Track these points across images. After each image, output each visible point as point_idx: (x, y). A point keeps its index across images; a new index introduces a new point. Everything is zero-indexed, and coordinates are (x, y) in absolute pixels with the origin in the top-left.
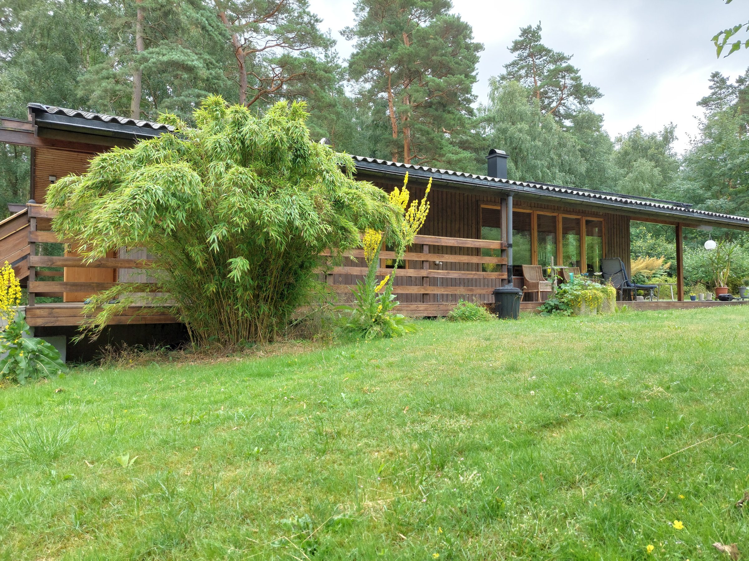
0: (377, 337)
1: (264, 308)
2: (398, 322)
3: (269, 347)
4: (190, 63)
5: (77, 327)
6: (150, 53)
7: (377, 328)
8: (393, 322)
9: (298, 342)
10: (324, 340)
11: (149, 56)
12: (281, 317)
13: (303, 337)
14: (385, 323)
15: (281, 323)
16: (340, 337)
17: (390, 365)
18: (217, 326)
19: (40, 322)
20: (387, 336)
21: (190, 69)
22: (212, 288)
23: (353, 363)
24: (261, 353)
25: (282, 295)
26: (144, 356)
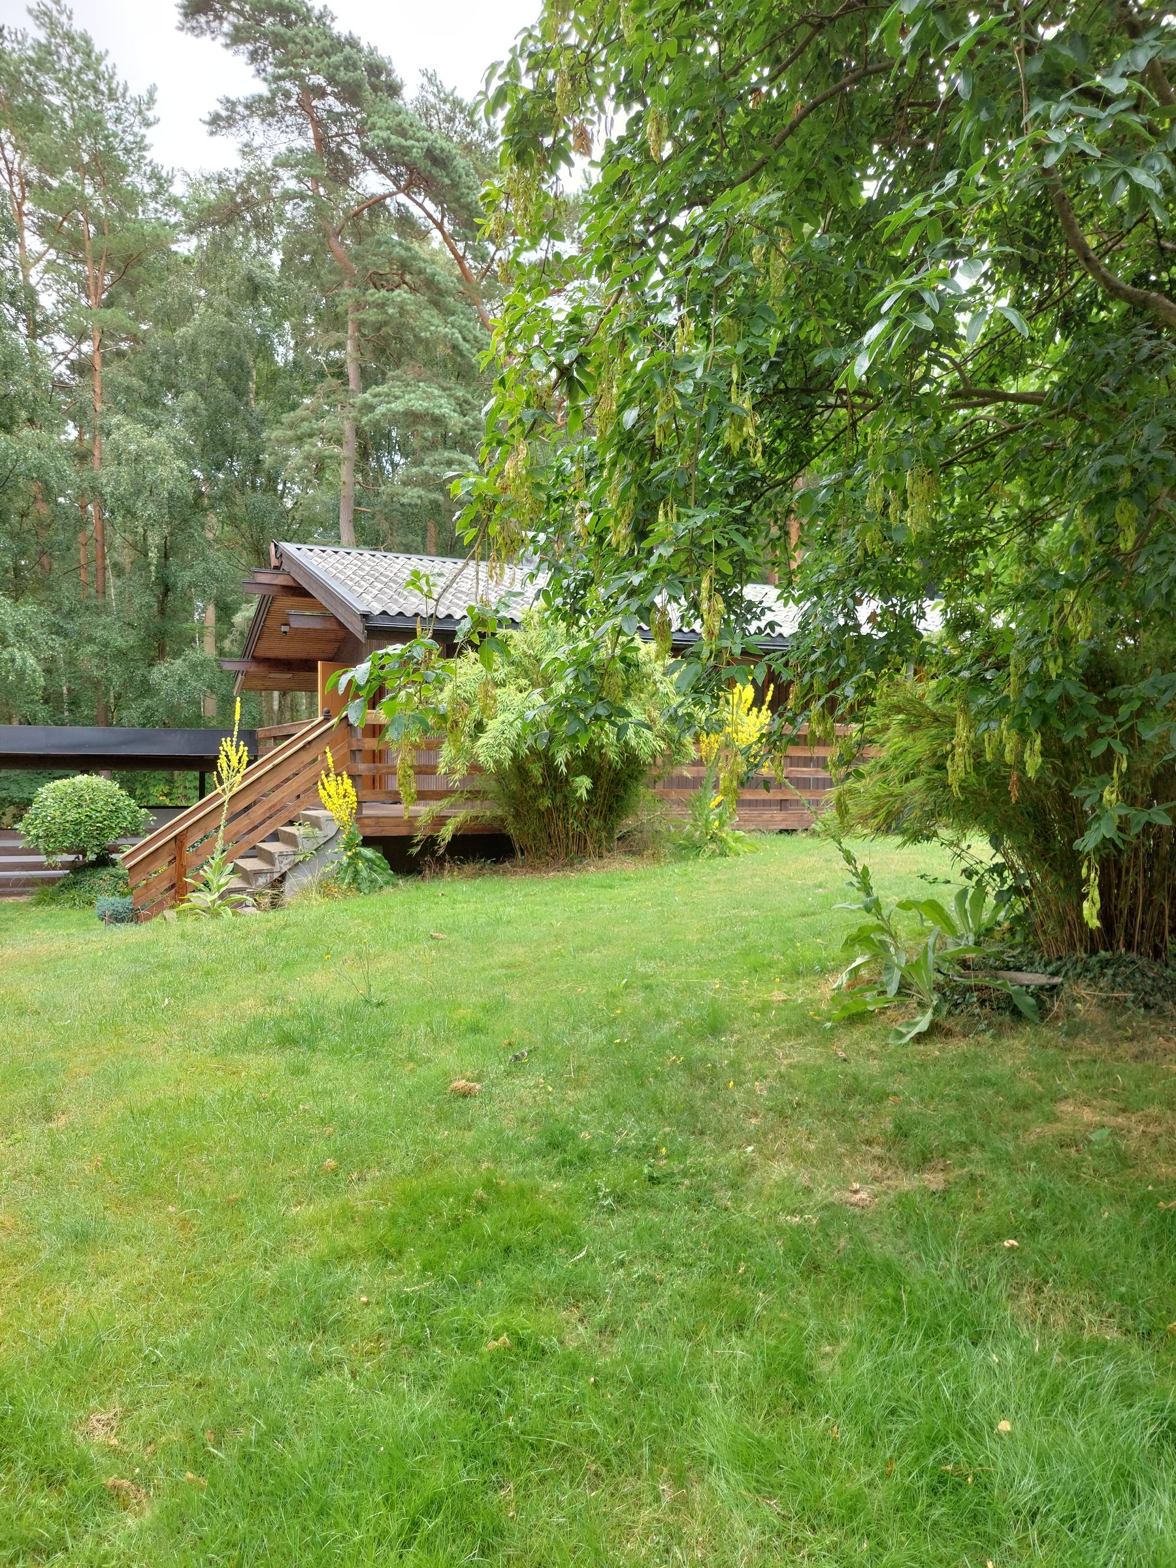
0: (713, 855)
1: (596, 823)
2: (737, 840)
3: (600, 864)
4: (437, 411)
5: (412, 837)
6: (375, 396)
7: (712, 846)
8: (730, 840)
9: (629, 859)
10: (655, 857)
11: (375, 401)
12: (610, 832)
13: (631, 852)
14: (722, 840)
15: (610, 837)
16: (672, 854)
17: (719, 881)
18: (546, 840)
19: (369, 832)
20: (723, 854)
21: (437, 421)
22: (547, 803)
23: (685, 879)
24: (592, 869)
25: (610, 807)
26: (468, 868)
